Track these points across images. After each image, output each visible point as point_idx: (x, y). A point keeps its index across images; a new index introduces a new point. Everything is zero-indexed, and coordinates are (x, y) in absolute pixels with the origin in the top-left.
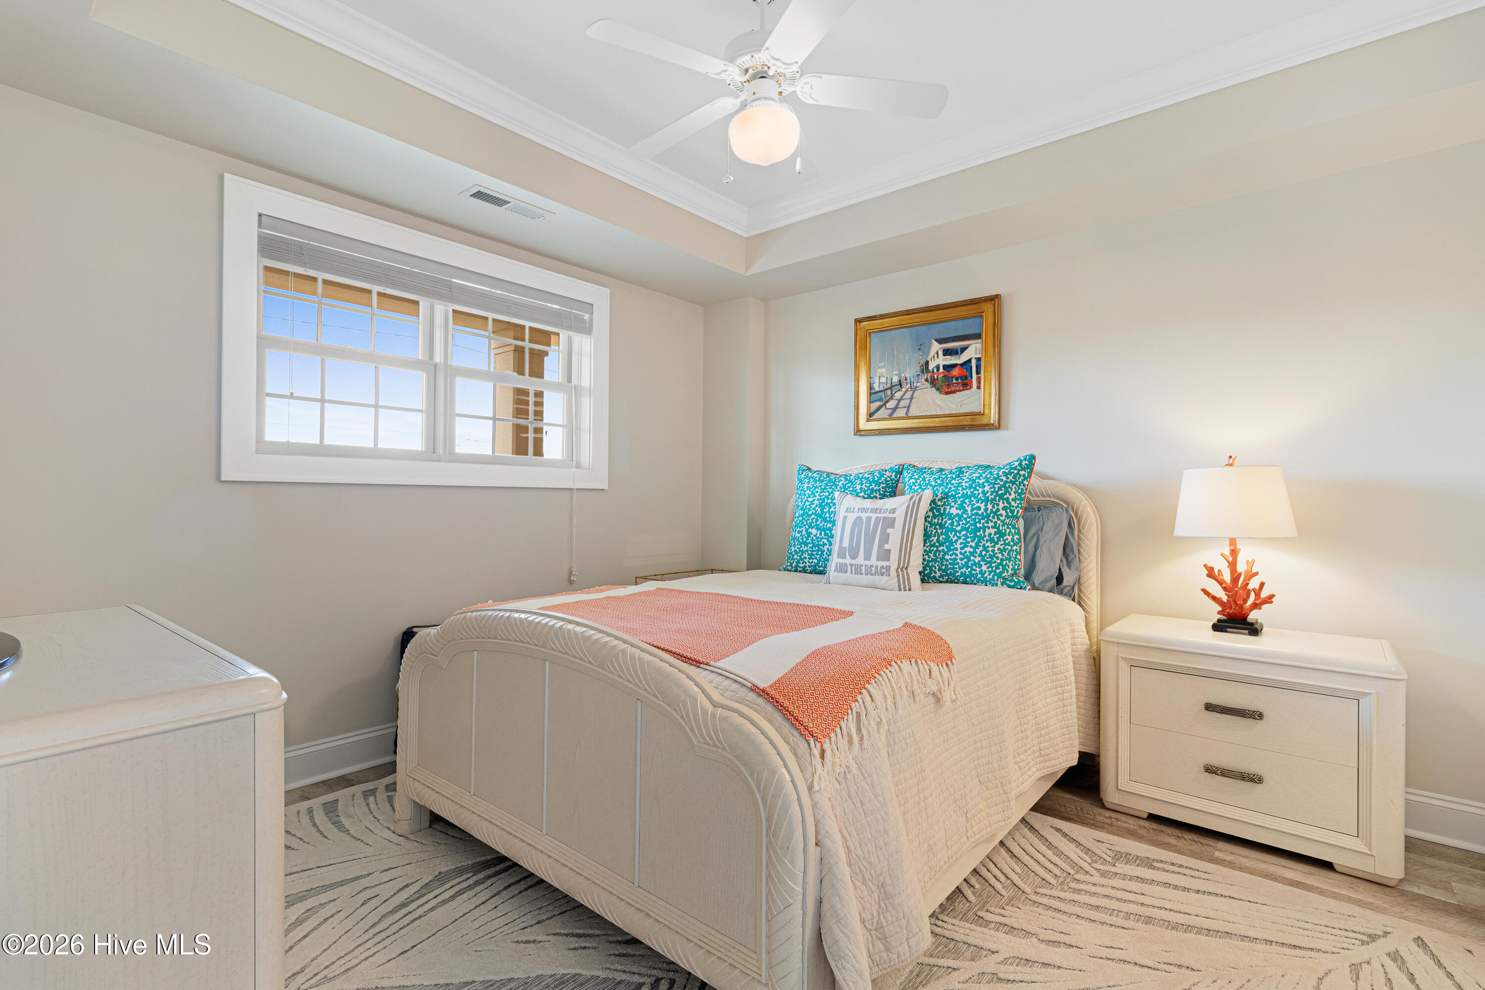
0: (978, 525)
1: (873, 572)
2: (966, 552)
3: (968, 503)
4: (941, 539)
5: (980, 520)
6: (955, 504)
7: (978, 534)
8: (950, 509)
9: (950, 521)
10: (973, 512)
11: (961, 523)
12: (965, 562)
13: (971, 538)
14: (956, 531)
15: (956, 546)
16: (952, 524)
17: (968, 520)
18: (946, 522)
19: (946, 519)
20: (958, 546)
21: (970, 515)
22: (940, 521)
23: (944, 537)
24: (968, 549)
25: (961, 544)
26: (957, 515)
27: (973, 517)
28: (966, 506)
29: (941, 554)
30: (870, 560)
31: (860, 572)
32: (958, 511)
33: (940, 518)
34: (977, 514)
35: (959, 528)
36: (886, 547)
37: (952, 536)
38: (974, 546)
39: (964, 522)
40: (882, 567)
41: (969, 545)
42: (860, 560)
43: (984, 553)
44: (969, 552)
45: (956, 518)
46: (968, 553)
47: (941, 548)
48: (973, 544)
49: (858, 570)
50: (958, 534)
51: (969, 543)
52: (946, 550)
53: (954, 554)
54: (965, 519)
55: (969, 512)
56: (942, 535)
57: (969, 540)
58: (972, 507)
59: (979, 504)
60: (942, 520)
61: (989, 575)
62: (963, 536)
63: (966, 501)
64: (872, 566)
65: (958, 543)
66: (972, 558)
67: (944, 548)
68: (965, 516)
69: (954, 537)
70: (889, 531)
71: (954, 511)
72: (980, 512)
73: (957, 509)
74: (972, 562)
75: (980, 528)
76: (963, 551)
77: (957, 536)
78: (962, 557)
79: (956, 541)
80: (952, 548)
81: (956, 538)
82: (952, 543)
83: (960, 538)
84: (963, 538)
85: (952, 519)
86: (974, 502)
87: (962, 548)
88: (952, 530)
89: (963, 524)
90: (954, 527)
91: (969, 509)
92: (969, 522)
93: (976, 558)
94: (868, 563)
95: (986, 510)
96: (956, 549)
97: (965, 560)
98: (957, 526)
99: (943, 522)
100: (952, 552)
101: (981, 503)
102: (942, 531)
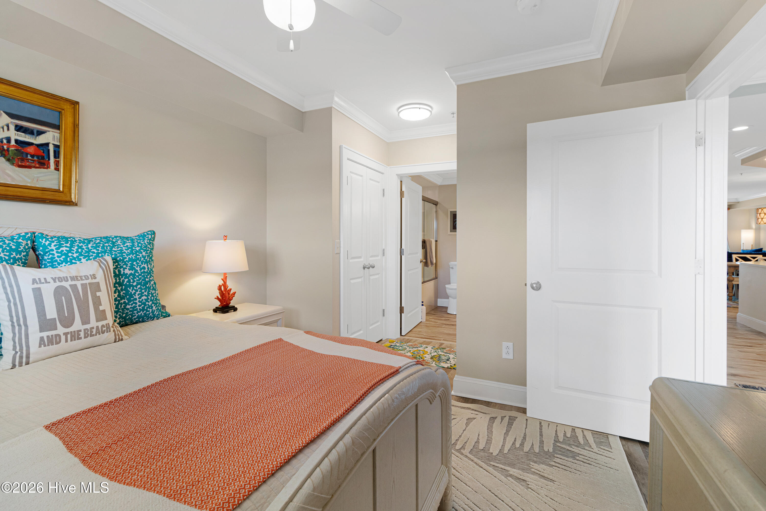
0: (147, 280)
1: (94, 333)
2: (143, 300)
3: (136, 265)
4: (122, 294)
5: (147, 276)
6: (127, 267)
7: (147, 286)
8: (124, 270)
9: (127, 280)
10: (142, 271)
11: (135, 280)
12: (142, 307)
13: (144, 289)
14: (133, 286)
15: (135, 297)
16: (129, 281)
17: (140, 277)
18: (123, 281)
19: (123, 279)
20: (137, 297)
21: (140, 273)
22: (118, 281)
23: (124, 292)
24: (144, 298)
25: (138, 295)
26: (131, 274)
27: (143, 274)
28: (135, 267)
29: (122, 306)
30: (89, 323)
31: (78, 337)
32: (131, 271)
33: (118, 278)
34: (144, 272)
35: (135, 284)
36: (101, 308)
37: (131, 290)
38: (147, 294)
39: (137, 279)
40: (103, 326)
41: (144, 294)
42: (77, 325)
43: (152, 298)
44: (145, 299)
45: (131, 277)
46: (144, 301)
47: (122, 301)
48: (146, 293)
49: (75, 336)
50: (135, 288)
51: (143, 293)
52: (127, 302)
53: (134, 303)
54: (138, 276)
55: (139, 271)
56: (122, 291)
57: (143, 291)
58: (140, 267)
59: (144, 265)
60: (120, 279)
61: (157, 312)
62: (139, 288)
63: (135, 263)
64: (93, 328)
65: (137, 295)
66: (147, 303)
67: (126, 300)
68: (137, 274)
69: (132, 291)
70: (98, 294)
71: (127, 271)
72: (146, 270)
73: (129, 270)
74: (147, 306)
75: (148, 281)
76: (141, 300)
77: (135, 290)
78: (140, 304)
79: (135, 294)
80: (132, 299)
81: (134, 291)
82: (131, 296)
83: (137, 291)
84: (139, 290)
85: (128, 278)
86: (140, 264)
87: (140, 298)
88: (130, 286)
89: (137, 280)
90: (131, 283)
91: (138, 269)
92: (140, 278)
93: (149, 302)
94: (88, 326)
95: (148, 268)
96: (136, 299)
97: (143, 306)
98: (133, 282)
99: (121, 281)
100: (132, 302)
101: (145, 265)
102: (122, 287)
